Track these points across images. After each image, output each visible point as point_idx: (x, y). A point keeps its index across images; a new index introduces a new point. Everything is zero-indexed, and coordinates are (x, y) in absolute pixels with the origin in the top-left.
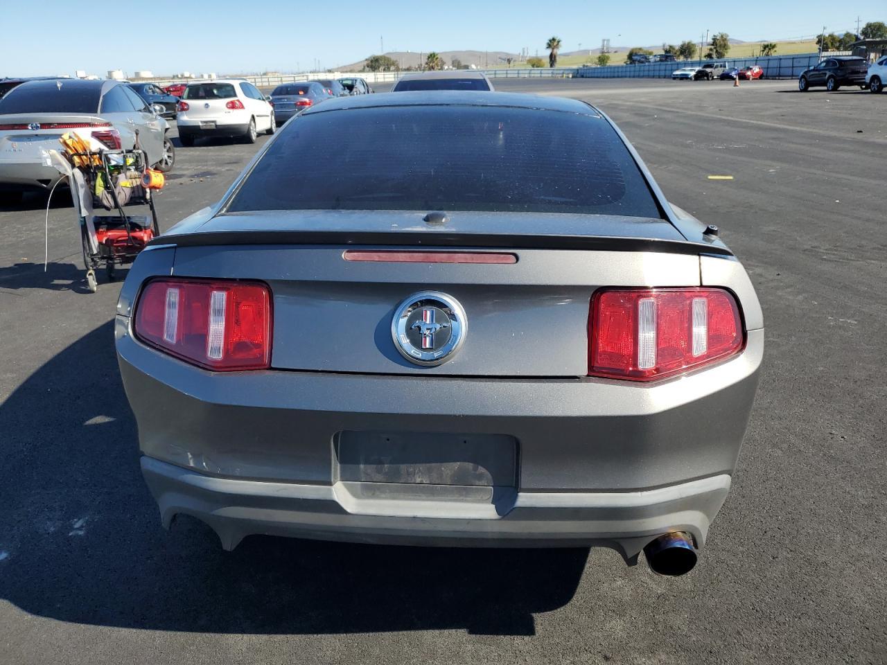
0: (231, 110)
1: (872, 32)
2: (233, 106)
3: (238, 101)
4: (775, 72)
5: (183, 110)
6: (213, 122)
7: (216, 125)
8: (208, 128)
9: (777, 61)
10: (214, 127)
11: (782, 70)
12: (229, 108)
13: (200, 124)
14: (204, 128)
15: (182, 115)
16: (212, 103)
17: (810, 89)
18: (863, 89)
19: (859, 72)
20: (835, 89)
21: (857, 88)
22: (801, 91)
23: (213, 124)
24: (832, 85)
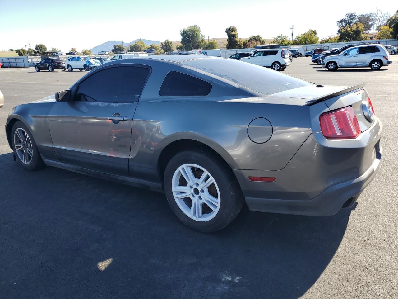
1: (39, 48)
4: (8, 64)
9: (7, 59)
11: (11, 63)
17: (41, 71)
18: (63, 70)
19: (60, 64)
20: (53, 71)
21: (60, 70)
22: (37, 72)
24: (51, 69)
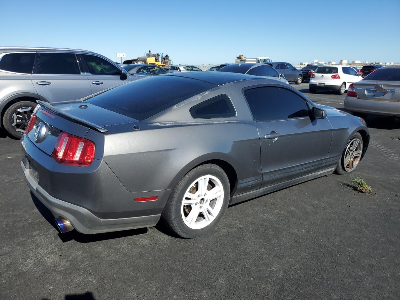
0: (333, 79)
2: (334, 77)
3: (338, 75)
5: (313, 77)
6: (323, 83)
7: (324, 85)
8: (321, 86)
10: (323, 86)
12: (333, 78)
13: (318, 84)
14: (319, 86)
15: (312, 79)
16: (325, 75)
23: (323, 84)
